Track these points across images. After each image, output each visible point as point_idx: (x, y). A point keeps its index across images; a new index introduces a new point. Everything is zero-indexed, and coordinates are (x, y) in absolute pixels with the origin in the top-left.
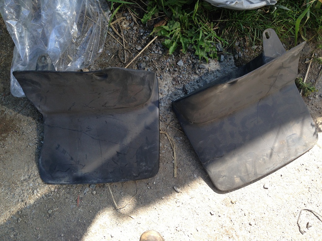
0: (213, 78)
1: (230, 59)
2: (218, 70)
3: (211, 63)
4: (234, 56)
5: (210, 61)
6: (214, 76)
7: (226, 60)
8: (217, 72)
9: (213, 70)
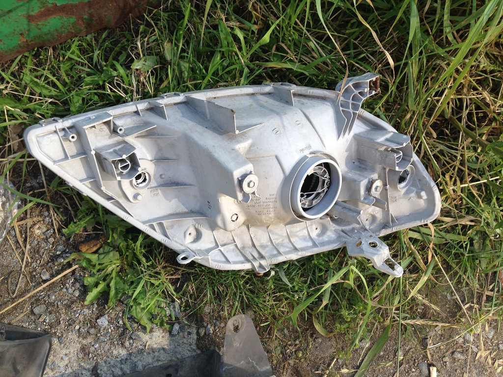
0: (151, 361)
1: (189, 333)
2: (163, 349)
3: (154, 334)
4: (198, 329)
5: (154, 330)
6: (153, 359)
7: (181, 334)
8: (162, 351)
9: (155, 346)
